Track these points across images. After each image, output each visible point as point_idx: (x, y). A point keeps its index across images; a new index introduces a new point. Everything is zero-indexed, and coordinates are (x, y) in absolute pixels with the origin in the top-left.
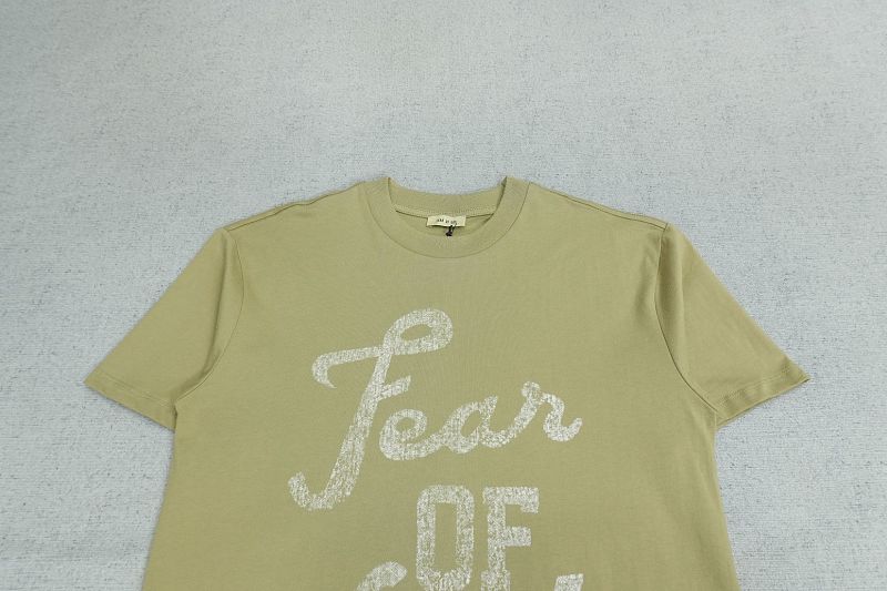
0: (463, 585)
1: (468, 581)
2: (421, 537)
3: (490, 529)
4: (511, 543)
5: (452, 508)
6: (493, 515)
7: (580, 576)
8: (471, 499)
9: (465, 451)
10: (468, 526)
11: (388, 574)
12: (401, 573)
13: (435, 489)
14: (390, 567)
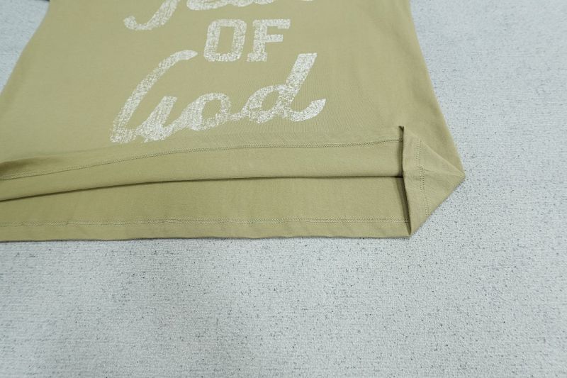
0: (235, 59)
1: (238, 58)
2: (209, 40)
3: (256, 36)
4: (269, 41)
5: (233, 29)
6: (259, 30)
7: (315, 54)
8: (245, 25)
9: (243, 6)
10: (242, 35)
11: (184, 55)
12: (194, 54)
13: (221, 21)
14: (186, 52)
